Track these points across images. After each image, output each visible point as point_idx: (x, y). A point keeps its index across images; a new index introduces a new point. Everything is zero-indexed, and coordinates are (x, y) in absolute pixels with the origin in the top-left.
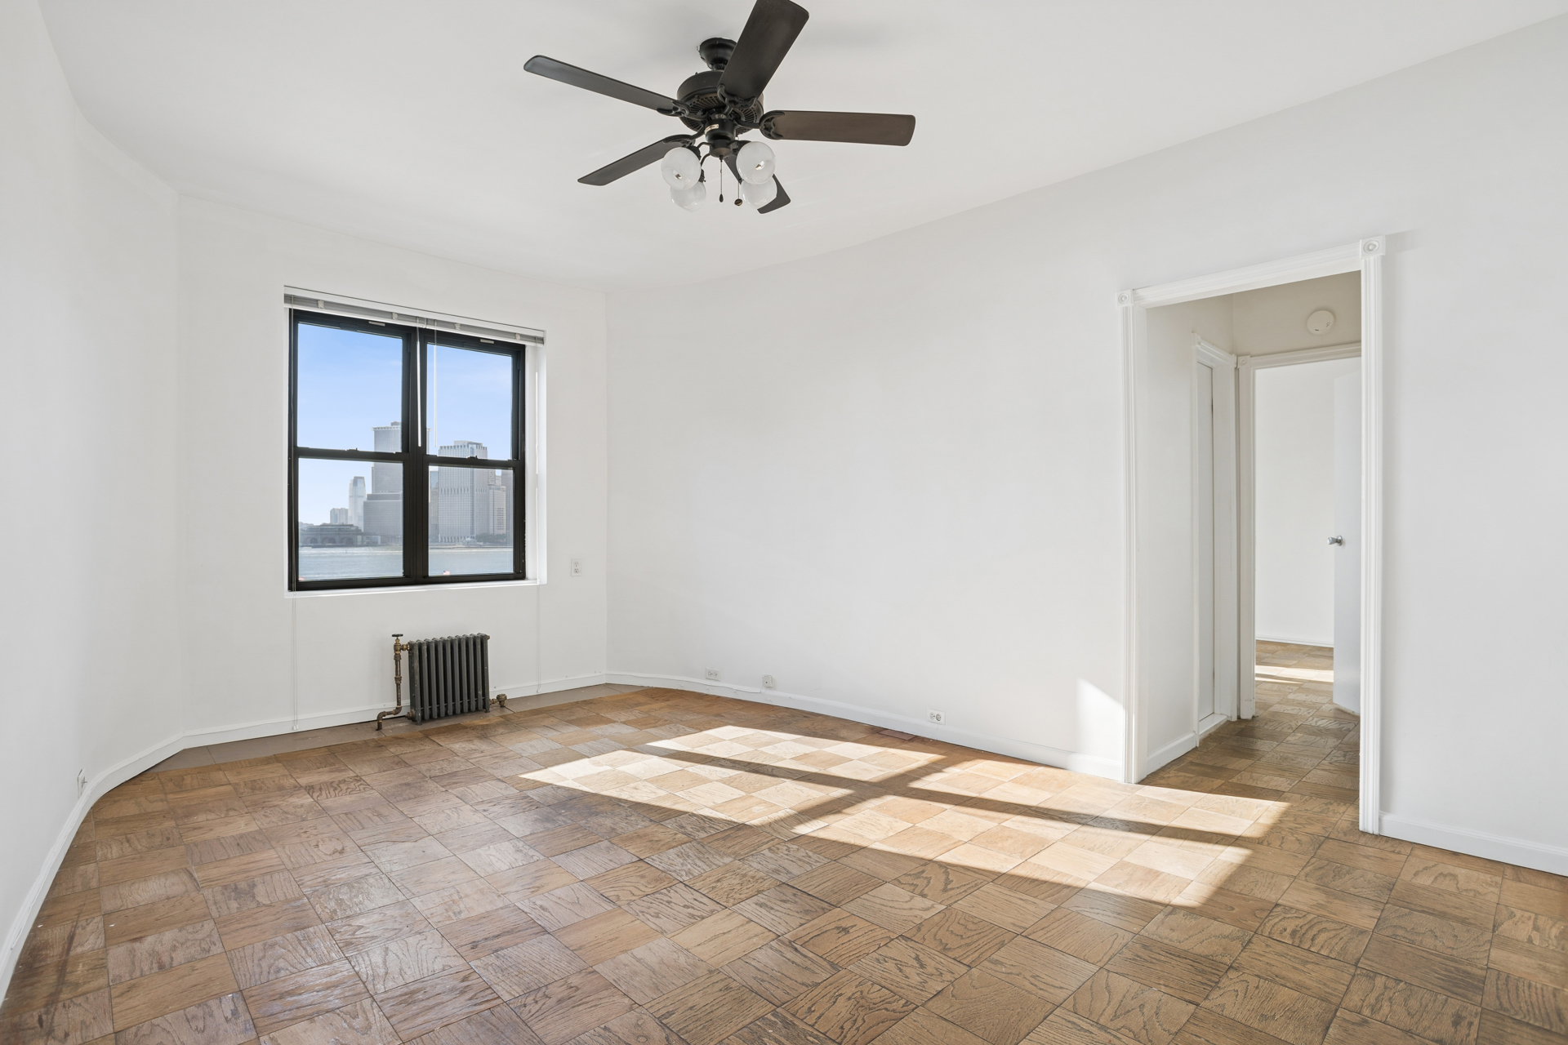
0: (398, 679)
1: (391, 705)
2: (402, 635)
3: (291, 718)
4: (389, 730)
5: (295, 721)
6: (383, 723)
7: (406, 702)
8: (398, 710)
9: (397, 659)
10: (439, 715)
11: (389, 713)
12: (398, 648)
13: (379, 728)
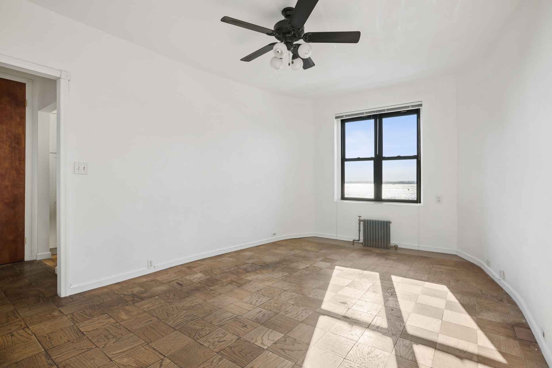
0: (359, 231)
1: (357, 238)
2: (361, 217)
3: (336, 235)
4: (356, 246)
5: (337, 236)
6: (354, 243)
7: (362, 238)
8: (359, 240)
9: (360, 224)
10: (373, 246)
11: (356, 241)
12: (360, 221)
13: (353, 244)
